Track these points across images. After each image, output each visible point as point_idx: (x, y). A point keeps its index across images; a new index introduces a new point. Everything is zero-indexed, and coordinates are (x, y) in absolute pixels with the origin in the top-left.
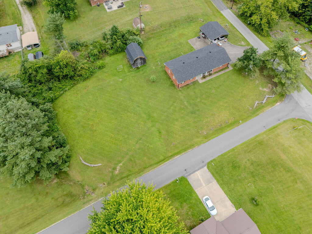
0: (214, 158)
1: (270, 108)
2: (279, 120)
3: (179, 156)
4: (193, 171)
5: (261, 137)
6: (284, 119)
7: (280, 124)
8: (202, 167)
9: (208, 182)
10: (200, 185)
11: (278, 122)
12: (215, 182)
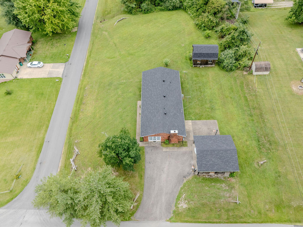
0: (62, 84)
1: (60, 165)
2: (40, 163)
3: (84, 65)
4: (66, 68)
5: (43, 132)
6: (36, 170)
7: (36, 160)
8: (63, 75)
9: (50, 73)
10: (53, 68)
11: (39, 160)
12: (46, 76)
